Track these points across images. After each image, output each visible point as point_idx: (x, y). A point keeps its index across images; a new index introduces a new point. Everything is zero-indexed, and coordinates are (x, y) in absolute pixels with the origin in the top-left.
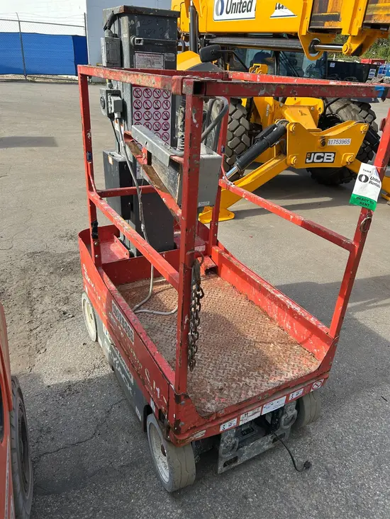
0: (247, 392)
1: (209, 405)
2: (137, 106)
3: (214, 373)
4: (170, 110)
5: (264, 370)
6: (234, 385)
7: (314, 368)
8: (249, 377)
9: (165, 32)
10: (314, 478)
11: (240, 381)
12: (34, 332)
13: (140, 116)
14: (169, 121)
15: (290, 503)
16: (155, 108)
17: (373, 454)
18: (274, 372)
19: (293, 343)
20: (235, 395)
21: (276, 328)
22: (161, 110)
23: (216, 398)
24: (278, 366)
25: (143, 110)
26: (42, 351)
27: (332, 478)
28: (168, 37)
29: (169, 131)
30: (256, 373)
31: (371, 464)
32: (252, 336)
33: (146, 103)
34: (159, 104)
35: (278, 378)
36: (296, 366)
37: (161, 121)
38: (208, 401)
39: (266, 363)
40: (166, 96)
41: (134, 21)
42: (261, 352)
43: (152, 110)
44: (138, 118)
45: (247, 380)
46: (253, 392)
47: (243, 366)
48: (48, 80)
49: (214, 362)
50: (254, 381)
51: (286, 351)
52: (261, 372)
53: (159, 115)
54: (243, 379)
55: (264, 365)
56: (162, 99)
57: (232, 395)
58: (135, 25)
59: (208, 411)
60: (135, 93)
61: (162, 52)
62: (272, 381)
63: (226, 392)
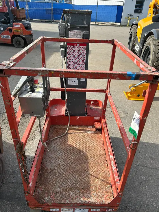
0: (67, 199)
1: (46, 198)
2: (69, 54)
3: (61, 183)
4: (85, 56)
5: (83, 192)
6: (64, 193)
7: (107, 202)
8: (73, 192)
9: (84, 21)
11: (68, 192)
12: (36, 131)
13: (71, 58)
14: (85, 61)
16: (78, 55)
18: (87, 195)
19: (108, 183)
20: (60, 198)
21: (107, 171)
22: (81, 56)
23: (52, 196)
24: (92, 192)
25: (72, 56)
26: (33, 140)
28: (85, 23)
29: (84, 66)
30: (78, 192)
32: (91, 171)
33: (74, 53)
34: (80, 53)
35: (86, 199)
36: (100, 196)
37: (81, 61)
38: (48, 196)
39: (87, 188)
40: (83, 50)
41: (69, 16)
42: (89, 181)
43: (76, 56)
44: (69, 59)
45: (72, 193)
46: (69, 200)
47: (76, 185)
48: (104, 25)
49: (65, 177)
50: (74, 195)
51: (102, 186)
52: (81, 192)
53: (80, 58)
54: (70, 192)
55: (86, 189)
56: (81, 51)
57: (59, 198)
58: (69, 18)
59: (44, 201)
60: (68, 48)
61: (82, 30)
62: (82, 199)
63: (58, 195)
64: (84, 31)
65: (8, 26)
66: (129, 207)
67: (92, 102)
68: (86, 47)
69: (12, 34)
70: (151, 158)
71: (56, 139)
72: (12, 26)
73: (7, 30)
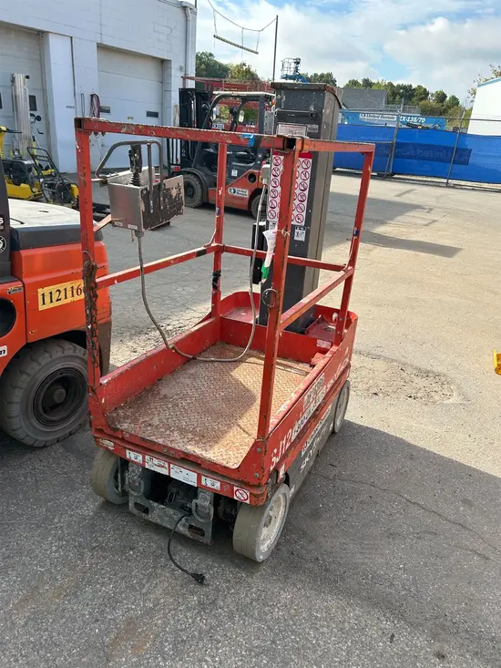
0: (161, 438)
1: (126, 425)
2: (275, 174)
3: (169, 417)
4: (308, 182)
6: (162, 430)
8: (182, 434)
9: (310, 104)
10: (192, 593)
11: (172, 431)
13: (278, 184)
14: (306, 192)
15: (147, 582)
17: (273, 642)
20: (151, 433)
22: (299, 181)
23: (138, 426)
27: (204, 609)
28: (313, 109)
29: (305, 203)
31: (256, 643)
37: (298, 192)
38: (130, 423)
40: (305, 167)
44: (275, 186)
56: (300, 169)
60: (274, 161)
61: (305, 123)
62: (189, 447)
63: (149, 428)
64: (309, 126)
65: (250, 168)
66: (323, 560)
67: (335, 315)
68: (311, 160)
69: (254, 186)
70: (466, 502)
71: (212, 361)
72: (259, 167)
73: (245, 176)
